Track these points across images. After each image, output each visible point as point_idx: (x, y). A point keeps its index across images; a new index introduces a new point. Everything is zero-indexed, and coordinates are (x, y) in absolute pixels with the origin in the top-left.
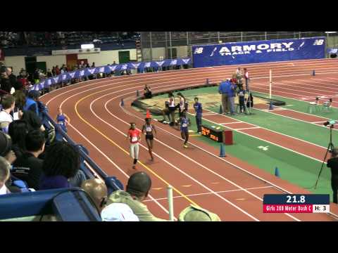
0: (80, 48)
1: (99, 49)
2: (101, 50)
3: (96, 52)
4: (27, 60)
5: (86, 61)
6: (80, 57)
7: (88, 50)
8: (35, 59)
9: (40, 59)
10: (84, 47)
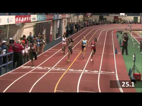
0: (120, 14)
1: (126, 15)
2: (127, 16)
3: (125, 16)
4: (100, 17)
5: (121, 19)
6: (119, 18)
7: (122, 15)
8: (103, 17)
9: (104, 17)
10: (121, 14)
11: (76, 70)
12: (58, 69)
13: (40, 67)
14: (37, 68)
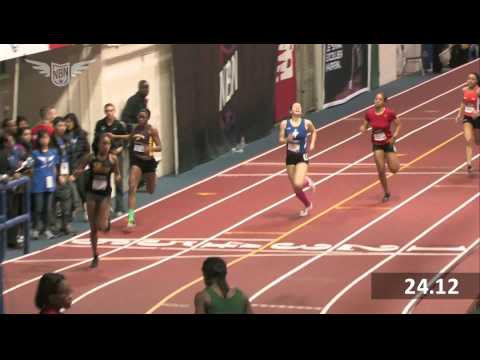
11: (304, 247)
12: (228, 245)
13: (151, 240)
14: (135, 245)
